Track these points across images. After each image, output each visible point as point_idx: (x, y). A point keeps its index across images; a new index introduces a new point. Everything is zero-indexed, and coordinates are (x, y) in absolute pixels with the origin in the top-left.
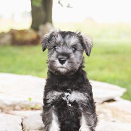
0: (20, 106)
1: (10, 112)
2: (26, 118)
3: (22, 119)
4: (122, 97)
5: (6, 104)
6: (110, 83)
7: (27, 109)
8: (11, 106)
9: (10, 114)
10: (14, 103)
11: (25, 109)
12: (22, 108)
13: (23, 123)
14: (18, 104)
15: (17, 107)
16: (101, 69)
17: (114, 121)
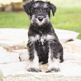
0: (18, 47)
1: (12, 51)
2: (22, 54)
3: (20, 55)
4: (77, 38)
5: (10, 47)
6: (70, 30)
7: (22, 49)
8: (13, 47)
9: (13, 52)
10: (15, 46)
11: (21, 48)
12: (19, 48)
13: (20, 57)
14: (17, 46)
15: (17, 48)
16: (65, 22)
17: (73, 53)
